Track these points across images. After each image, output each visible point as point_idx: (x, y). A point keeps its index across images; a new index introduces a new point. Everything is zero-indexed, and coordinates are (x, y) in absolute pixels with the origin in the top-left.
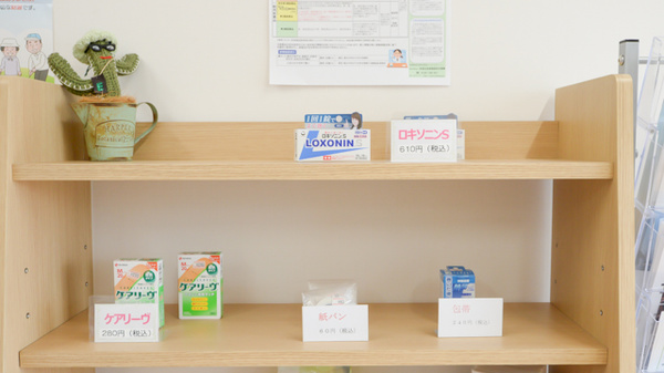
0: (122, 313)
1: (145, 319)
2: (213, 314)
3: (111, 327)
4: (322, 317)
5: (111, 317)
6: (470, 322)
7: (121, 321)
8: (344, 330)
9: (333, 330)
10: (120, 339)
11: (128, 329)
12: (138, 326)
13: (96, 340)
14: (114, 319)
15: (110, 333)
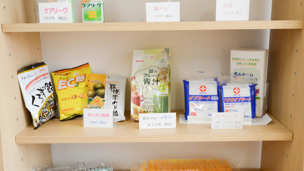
0: (53, 7)
1: (65, 10)
2: (99, 20)
3: (48, 15)
4: (156, 9)
5: (47, 10)
6: (232, 13)
7: (53, 12)
8: (167, 16)
9: (162, 16)
10: (52, 21)
11: (56, 16)
12: (61, 14)
13: (41, 22)
14: (49, 11)
15: (47, 18)
